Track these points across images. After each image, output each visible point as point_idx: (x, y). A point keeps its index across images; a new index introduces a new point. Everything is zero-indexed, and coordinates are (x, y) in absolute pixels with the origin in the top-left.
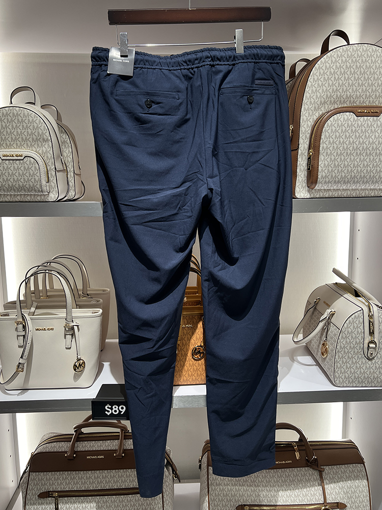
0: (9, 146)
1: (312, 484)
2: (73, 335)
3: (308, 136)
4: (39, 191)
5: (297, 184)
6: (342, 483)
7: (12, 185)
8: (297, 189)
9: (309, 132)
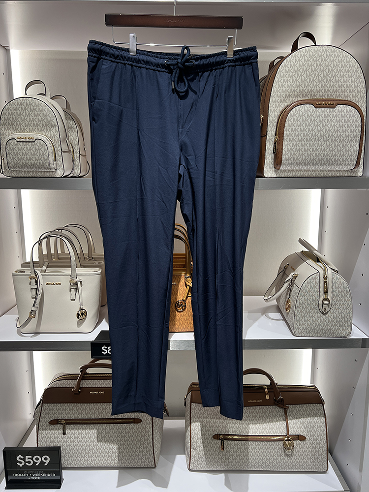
0: (23, 131)
1: (277, 419)
2: (77, 289)
3: (275, 124)
4: (47, 168)
5: (265, 166)
6: (303, 419)
7: (26, 162)
8: (265, 170)
9: (276, 121)
